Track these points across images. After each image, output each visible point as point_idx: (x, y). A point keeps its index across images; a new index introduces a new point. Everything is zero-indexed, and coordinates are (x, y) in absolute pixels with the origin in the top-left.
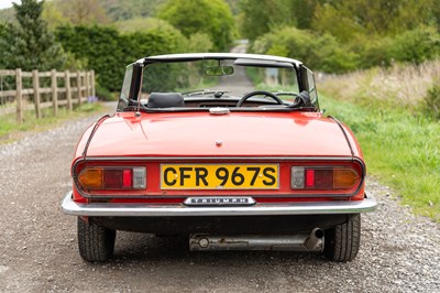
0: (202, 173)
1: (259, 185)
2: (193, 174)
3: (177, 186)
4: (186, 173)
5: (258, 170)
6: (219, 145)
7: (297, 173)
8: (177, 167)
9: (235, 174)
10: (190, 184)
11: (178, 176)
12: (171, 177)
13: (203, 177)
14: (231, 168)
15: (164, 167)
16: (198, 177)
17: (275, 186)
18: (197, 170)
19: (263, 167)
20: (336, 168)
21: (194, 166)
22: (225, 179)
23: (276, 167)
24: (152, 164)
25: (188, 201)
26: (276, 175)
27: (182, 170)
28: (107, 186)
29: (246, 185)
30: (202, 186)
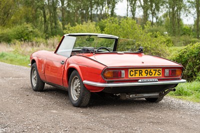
0: (141, 72)
1: (156, 75)
2: (138, 72)
3: (134, 76)
4: (136, 72)
5: (156, 70)
6: (143, 63)
7: (167, 71)
8: (133, 70)
9: (150, 72)
10: (137, 75)
11: (134, 73)
12: (132, 73)
13: (141, 73)
14: (149, 70)
15: (130, 70)
16: (140, 73)
17: (161, 76)
18: (140, 71)
19: (158, 69)
20: (176, 69)
21: (139, 70)
22: (147, 73)
23: (161, 69)
24: (126, 69)
25: (140, 81)
26: (161, 72)
27: (135, 71)
28: (114, 76)
29: (153, 76)
30: (141, 76)
